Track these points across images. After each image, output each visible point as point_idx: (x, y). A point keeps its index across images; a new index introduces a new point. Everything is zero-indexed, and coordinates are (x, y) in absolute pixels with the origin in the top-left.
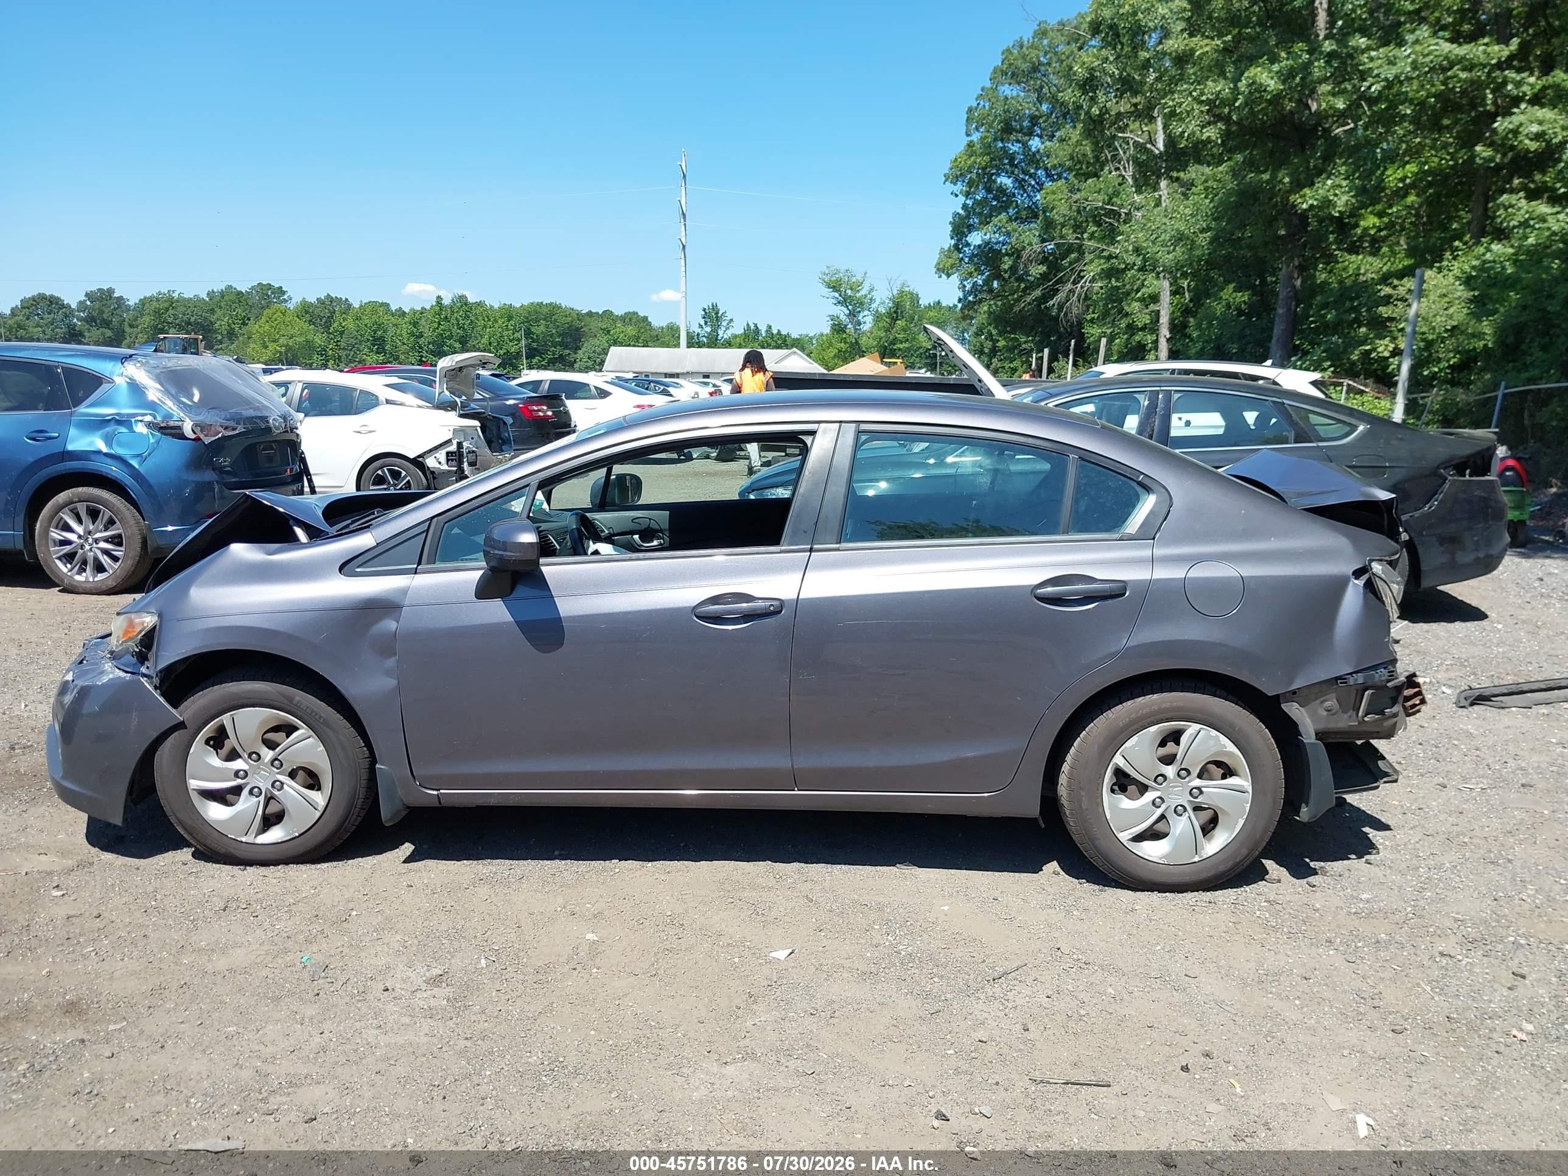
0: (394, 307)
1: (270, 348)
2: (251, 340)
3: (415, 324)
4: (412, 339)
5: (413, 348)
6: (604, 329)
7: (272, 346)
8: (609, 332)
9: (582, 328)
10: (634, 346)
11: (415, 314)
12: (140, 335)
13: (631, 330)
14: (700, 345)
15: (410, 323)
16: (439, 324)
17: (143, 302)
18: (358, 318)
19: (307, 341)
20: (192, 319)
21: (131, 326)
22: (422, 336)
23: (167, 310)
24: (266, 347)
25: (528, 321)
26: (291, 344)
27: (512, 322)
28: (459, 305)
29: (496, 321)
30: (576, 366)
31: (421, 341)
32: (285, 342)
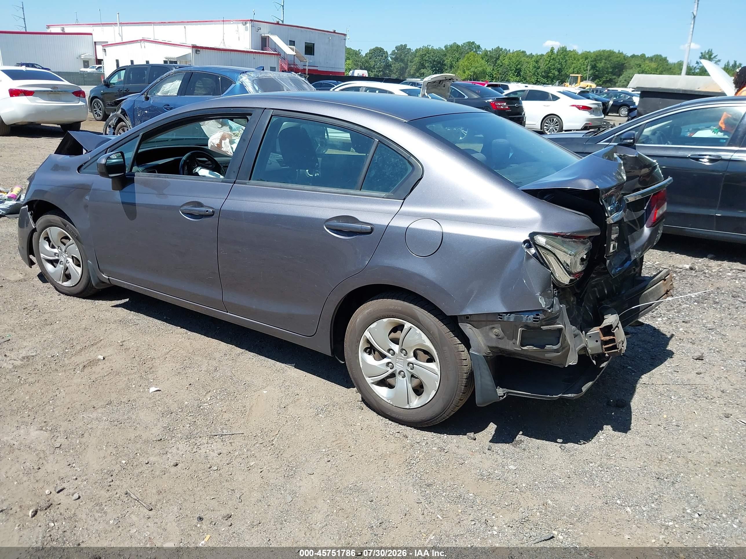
0: (528, 53)
1: (466, 73)
2: (458, 69)
3: (537, 62)
4: (535, 69)
5: (534, 74)
6: (637, 65)
7: (467, 72)
8: (640, 66)
9: (624, 64)
10: (654, 74)
11: (537, 56)
12: (414, 66)
13: (653, 65)
14: (694, 74)
15: (534, 61)
16: (549, 62)
17: (417, 51)
18: (510, 59)
19: (483, 70)
20: (436, 59)
21: (411, 62)
22: (539, 68)
23: (426, 55)
24: (465, 72)
25: (595, 60)
26: (476, 71)
27: (587, 61)
28: (561, 52)
29: (578, 60)
30: (617, 84)
31: (539, 70)
32: (473, 70)
